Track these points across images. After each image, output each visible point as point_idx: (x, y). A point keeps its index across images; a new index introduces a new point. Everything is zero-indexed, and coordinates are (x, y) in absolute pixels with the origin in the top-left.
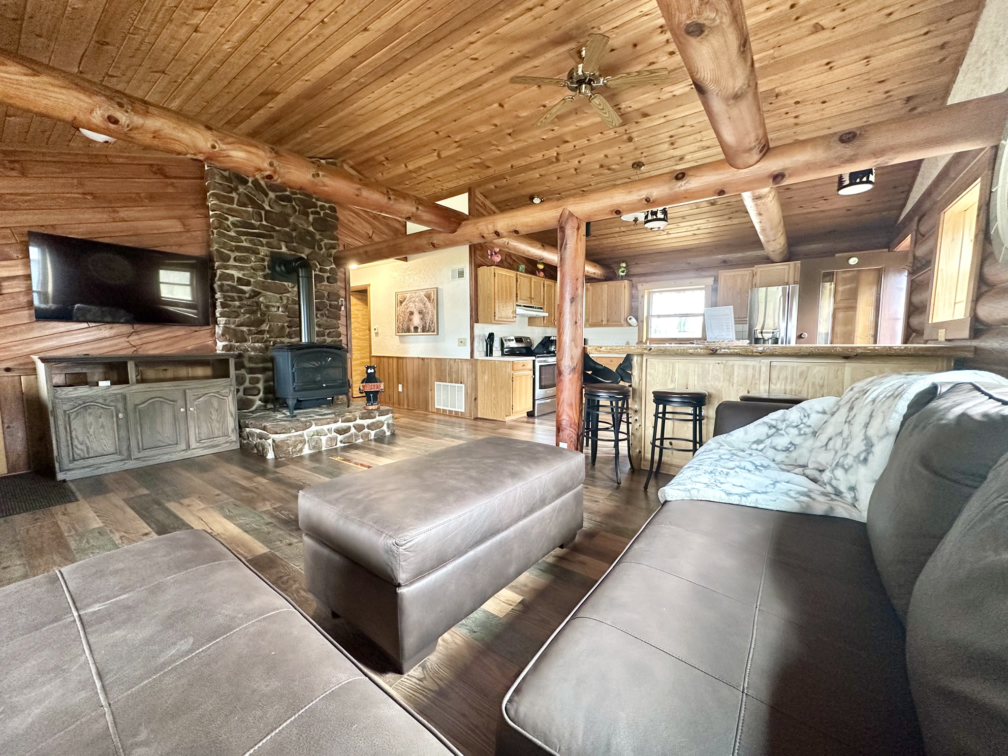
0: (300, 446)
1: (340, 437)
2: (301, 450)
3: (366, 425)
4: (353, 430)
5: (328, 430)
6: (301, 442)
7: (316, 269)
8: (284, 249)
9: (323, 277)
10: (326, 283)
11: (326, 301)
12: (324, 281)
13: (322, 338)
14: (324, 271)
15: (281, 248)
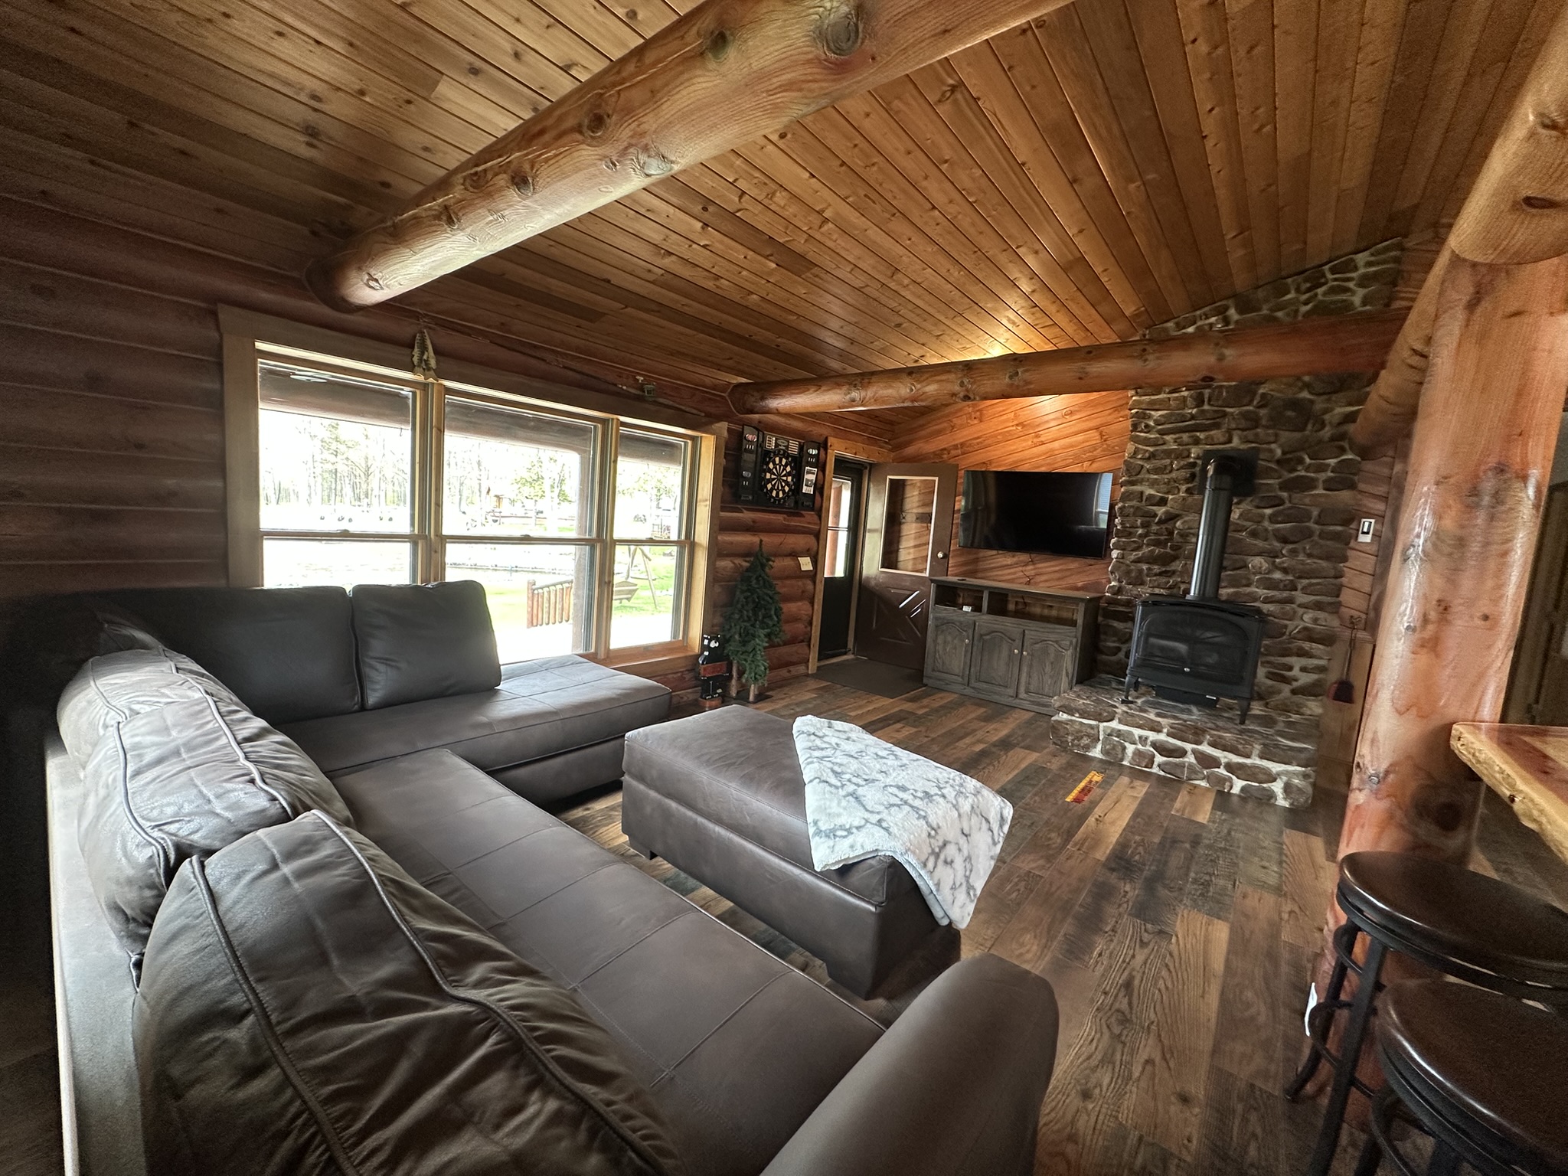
0: (1085, 741)
1: (1159, 759)
2: (1087, 748)
3: (1223, 761)
4: (1190, 759)
5: (1140, 737)
6: (1089, 736)
7: (1300, 468)
8: (1236, 442)
9: (1317, 480)
10: (1320, 491)
11: (1311, 524)
12: (1315, 488)
13: (1285, 594)
14: (1321, 469)
15: (1230, 441)
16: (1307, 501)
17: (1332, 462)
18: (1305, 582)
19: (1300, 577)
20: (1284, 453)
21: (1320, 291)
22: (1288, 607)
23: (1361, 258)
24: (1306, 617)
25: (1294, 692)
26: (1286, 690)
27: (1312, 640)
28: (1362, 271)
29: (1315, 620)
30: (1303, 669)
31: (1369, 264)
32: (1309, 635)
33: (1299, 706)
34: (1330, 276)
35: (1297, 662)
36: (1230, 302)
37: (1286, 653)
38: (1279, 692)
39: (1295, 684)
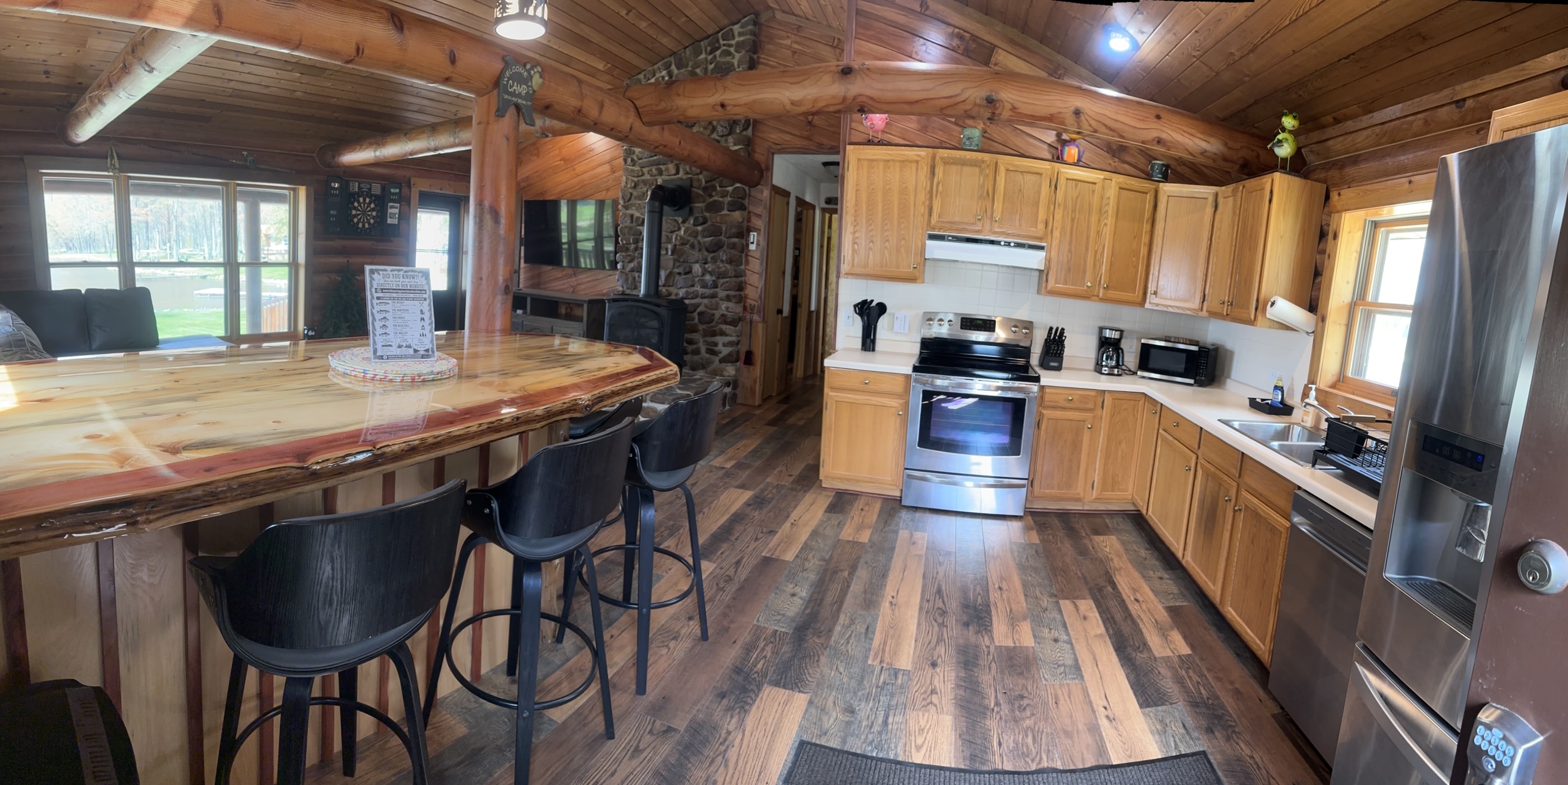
7: (714, 194)
8: (681, 174)
9: (722, 203)
10: (725, 212)
11: (723, 238)
12: (722, 209)
13: (712, 291)
14: (724, 195)
15: (677, 173)
16: (718, 219)
17: (730, 189)
18: (722, 281)
19: (718, 278)
20: (706, 182)
21: (718, 53)
22: (714, 300)
23: (736, 28)
24: (723, 307)
25: (722, 361)
26: (717, 359)
27: (726, 323)
28: (737, 39)
29: (727, 308)
30: (724, 345)
31: (740, 34)
32: (724, 320)
33: (722, 370)
34: (722, 42)
35: (720, 340)
36: (672, 59)
37: (714, 334)
38: (713, 362)
39: (721, 356)
